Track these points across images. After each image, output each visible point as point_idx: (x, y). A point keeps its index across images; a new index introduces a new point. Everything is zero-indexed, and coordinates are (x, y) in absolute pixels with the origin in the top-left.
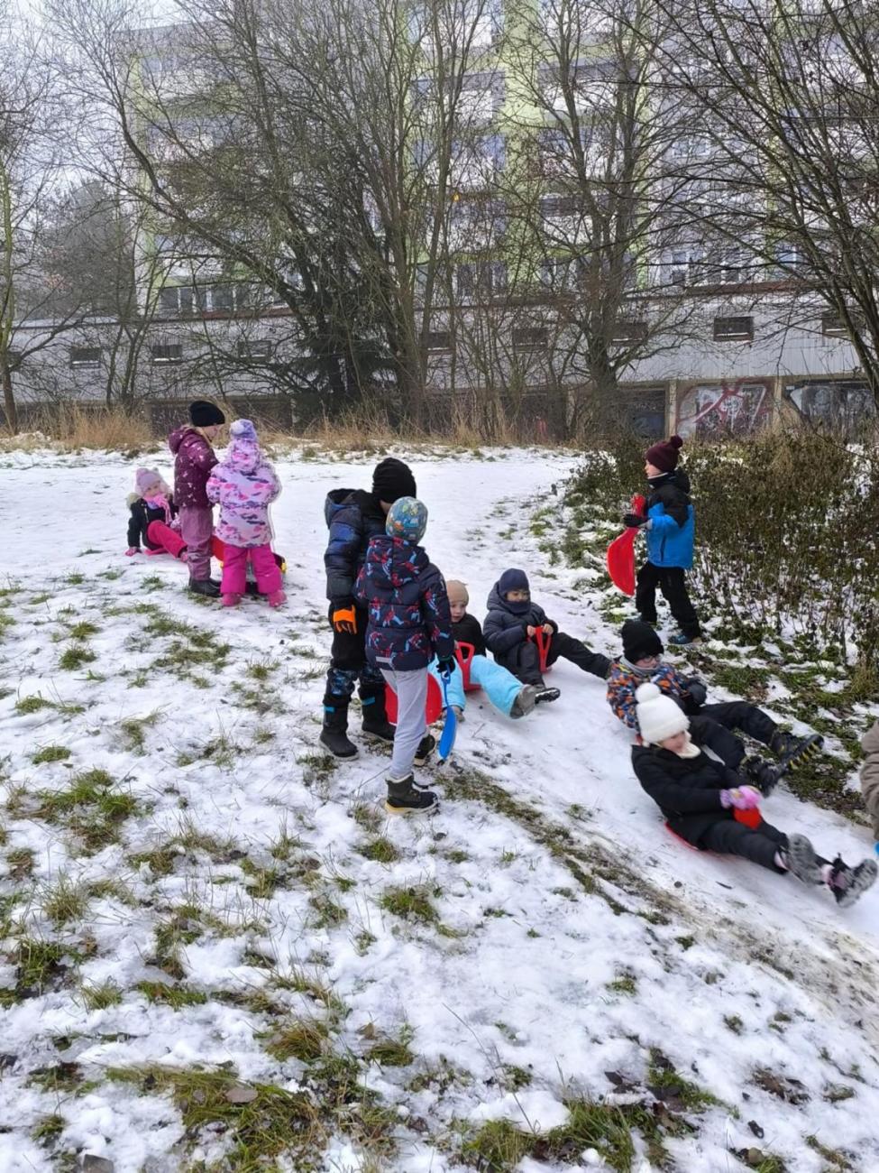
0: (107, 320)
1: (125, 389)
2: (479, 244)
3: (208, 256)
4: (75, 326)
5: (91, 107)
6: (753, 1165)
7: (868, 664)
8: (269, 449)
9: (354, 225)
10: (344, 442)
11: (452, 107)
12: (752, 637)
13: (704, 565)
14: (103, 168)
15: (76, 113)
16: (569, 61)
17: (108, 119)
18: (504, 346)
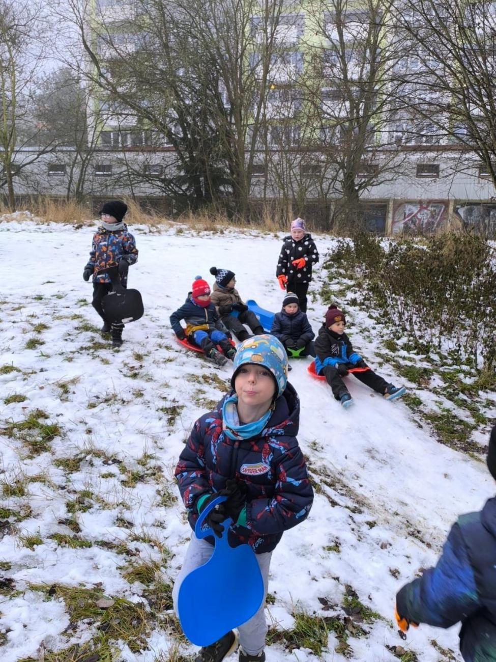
0: (69, 149)
1: (78, 189)
2: (284, 115)
3: (128, 115)
4: (51, 151)
5: (64, 24)
6: (399, 655)
7: (489, 369)
8: (157, 228)
9: (212, 100)
10: (200, 226)
11: (272, 34)
12: (424, 349)
13: (400, 307)
14: (70, 60)
15: (55, 27)
16: (341, 10)
17: (74, 32)
18: (294, 175)
